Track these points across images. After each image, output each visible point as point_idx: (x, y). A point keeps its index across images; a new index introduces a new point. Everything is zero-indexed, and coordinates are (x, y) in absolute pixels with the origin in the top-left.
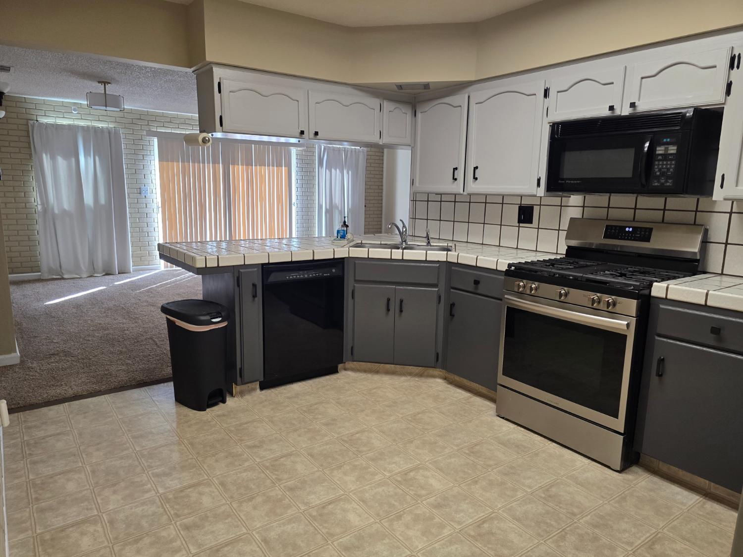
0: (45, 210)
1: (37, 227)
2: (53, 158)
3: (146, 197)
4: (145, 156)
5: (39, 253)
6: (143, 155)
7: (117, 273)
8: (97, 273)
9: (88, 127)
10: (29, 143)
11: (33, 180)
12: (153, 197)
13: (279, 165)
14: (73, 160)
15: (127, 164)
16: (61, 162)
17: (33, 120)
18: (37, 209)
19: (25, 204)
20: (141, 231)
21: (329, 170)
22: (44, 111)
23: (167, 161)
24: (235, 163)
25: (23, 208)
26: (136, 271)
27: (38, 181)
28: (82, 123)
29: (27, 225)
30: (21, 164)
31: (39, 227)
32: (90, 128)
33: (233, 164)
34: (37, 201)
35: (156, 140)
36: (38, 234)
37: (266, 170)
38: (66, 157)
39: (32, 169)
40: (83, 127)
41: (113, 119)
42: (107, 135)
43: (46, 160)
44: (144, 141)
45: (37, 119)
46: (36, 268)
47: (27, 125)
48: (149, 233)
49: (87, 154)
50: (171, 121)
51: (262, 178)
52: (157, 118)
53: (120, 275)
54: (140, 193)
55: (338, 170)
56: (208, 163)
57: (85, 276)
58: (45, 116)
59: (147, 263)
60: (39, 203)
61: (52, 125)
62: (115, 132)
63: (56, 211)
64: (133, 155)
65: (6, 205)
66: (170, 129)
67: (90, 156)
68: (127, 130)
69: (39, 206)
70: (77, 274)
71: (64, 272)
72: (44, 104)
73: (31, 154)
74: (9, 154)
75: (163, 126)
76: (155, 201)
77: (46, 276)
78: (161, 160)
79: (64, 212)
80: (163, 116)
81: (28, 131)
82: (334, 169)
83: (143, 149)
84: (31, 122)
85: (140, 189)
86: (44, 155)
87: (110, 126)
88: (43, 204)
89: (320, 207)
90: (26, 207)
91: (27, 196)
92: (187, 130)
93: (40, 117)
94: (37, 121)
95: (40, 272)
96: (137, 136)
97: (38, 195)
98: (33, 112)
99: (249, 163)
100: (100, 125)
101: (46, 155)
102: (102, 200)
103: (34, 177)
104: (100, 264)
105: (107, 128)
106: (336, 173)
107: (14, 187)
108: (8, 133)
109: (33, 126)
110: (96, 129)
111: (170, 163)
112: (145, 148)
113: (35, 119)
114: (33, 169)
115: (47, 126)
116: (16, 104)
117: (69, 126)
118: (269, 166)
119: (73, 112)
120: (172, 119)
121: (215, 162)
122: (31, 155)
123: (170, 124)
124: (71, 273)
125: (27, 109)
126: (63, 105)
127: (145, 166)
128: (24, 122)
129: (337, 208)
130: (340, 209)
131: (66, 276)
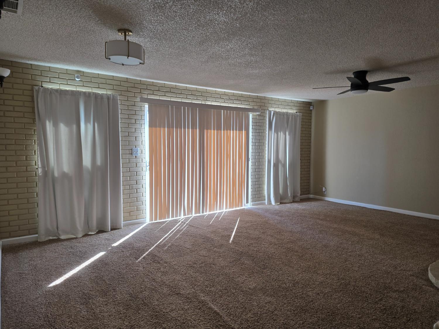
0: (46, 173)
1: (37, 189)
2: (56, 125)
3: (137, 157)
4: (137, 120)
5: (37, 215)
6: (135, 119)
7: (110, 230)
8: (91, 231)
9: (89, 93)
10: (33, 108)
11: (35, 143)
12: (142, 157)
13: (241, 129)
14: (74, 127)
15: (122, 127)
16: (63, 128)
17: (38, 86)
18: (37, 172)
19: (26, 168)
20: (131, 187)
21: (276, 133)
22: (49, 78)
23: (156, 127)
24: (209, 128)
25: (24, 172)
26: (125, 226)
27: (40, 145)
28: (84, 90)
29: (27, 188)
30: (25, 128)
31: (39, 189)
32: (92, 94)
33: (207, 129)
34: (38, 164)
35: (147, 106)
36: (37, 196)
37: (232, 133)
38: (68, 124)
39: (34, 133)
40: (85, 93)
41: (111, 87)
42: (106, 100)
43: (49, 127)
44: (137, 107)
45: (42, 84)
46: (34, 230)
47: (32, 90)
48: (138, 189)
49: (87, 121)
50: (159, 89)
51: (228, 138)
52: (148, 86)
53: (112, 232)
54: (132, 154)
55: (282, 132)
56: (188, 128)
57: (80, 235)
58: (50, 82)
59: (134, 217)
60: (40, 166)
61: (57, 91)
62: (113, 99)
63: (56, 174)
64: (127, 119)
65: (7, 169)
66: (158, 96)
67: (90, 123)
68: (123, 96)
69: (39, 169)
70: (72, 234)
71: (60, 232)
72: (50, 71)
73: (35, 118)
74: (13, 118)
75: (153, 94)
76: (144, 161)
77: (43, 239)
78: (151, 126)
79: (64, 175)
80: (153, 84)
81: (33, 97)
82: (279, 132)
83: (135, 114)
84: (37, 88)
85: (132, 150)
86: (48, 123)
87: (108, 93)
88: (43, 167)
89: (269, 162)
90: (27, 171)
91: (28, 159)
92: (172, 98)
93: (45, 83)
94: (42, 87)
95: (37, 234)
96: (131, 102)
97: (39, 158)
98: (38, 78)
99: (219, 128)
100: (100, 92)
101: (49, 121)
102: (99, 162)
103: (36, 141)
104: (94, 223)
105: (106, 94)
106: (281, 135)
107: (16, 151)
108: (13, 98)
109: (38, 91)
110: (96, 95)
111: (158, 128)
112: (137, 113)
113: (40, 85)
114: (36, 133)
115: (52, 91)
116: (22, 70)
117: (72, 92)
118: (233, 130)
119: (76, 79)
120: (160, 88)
121: (194, 127)
122: (34, 120)
123: (159, 92)
124: (67, 233)
125: (33, 76)
126: (67, 72)
127: (136, 129)
128: (29, 87)
129: (281, 163)
130: (283, 163)
131: (62, 237)
